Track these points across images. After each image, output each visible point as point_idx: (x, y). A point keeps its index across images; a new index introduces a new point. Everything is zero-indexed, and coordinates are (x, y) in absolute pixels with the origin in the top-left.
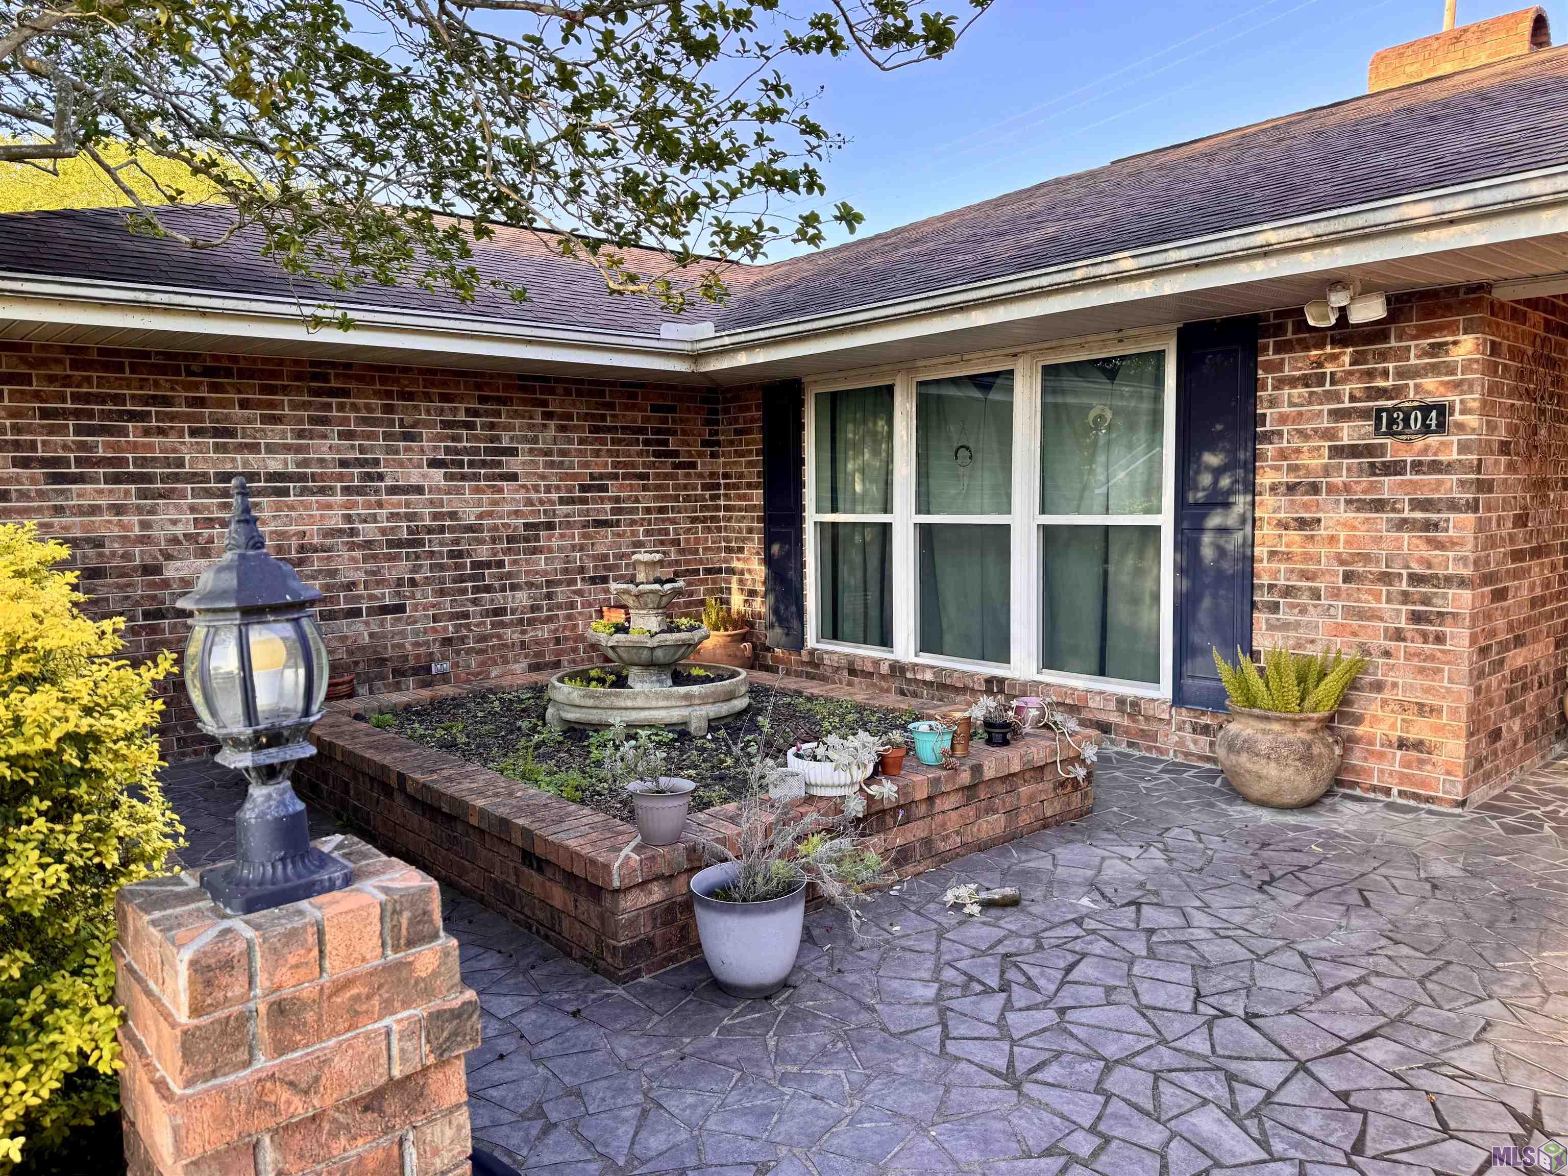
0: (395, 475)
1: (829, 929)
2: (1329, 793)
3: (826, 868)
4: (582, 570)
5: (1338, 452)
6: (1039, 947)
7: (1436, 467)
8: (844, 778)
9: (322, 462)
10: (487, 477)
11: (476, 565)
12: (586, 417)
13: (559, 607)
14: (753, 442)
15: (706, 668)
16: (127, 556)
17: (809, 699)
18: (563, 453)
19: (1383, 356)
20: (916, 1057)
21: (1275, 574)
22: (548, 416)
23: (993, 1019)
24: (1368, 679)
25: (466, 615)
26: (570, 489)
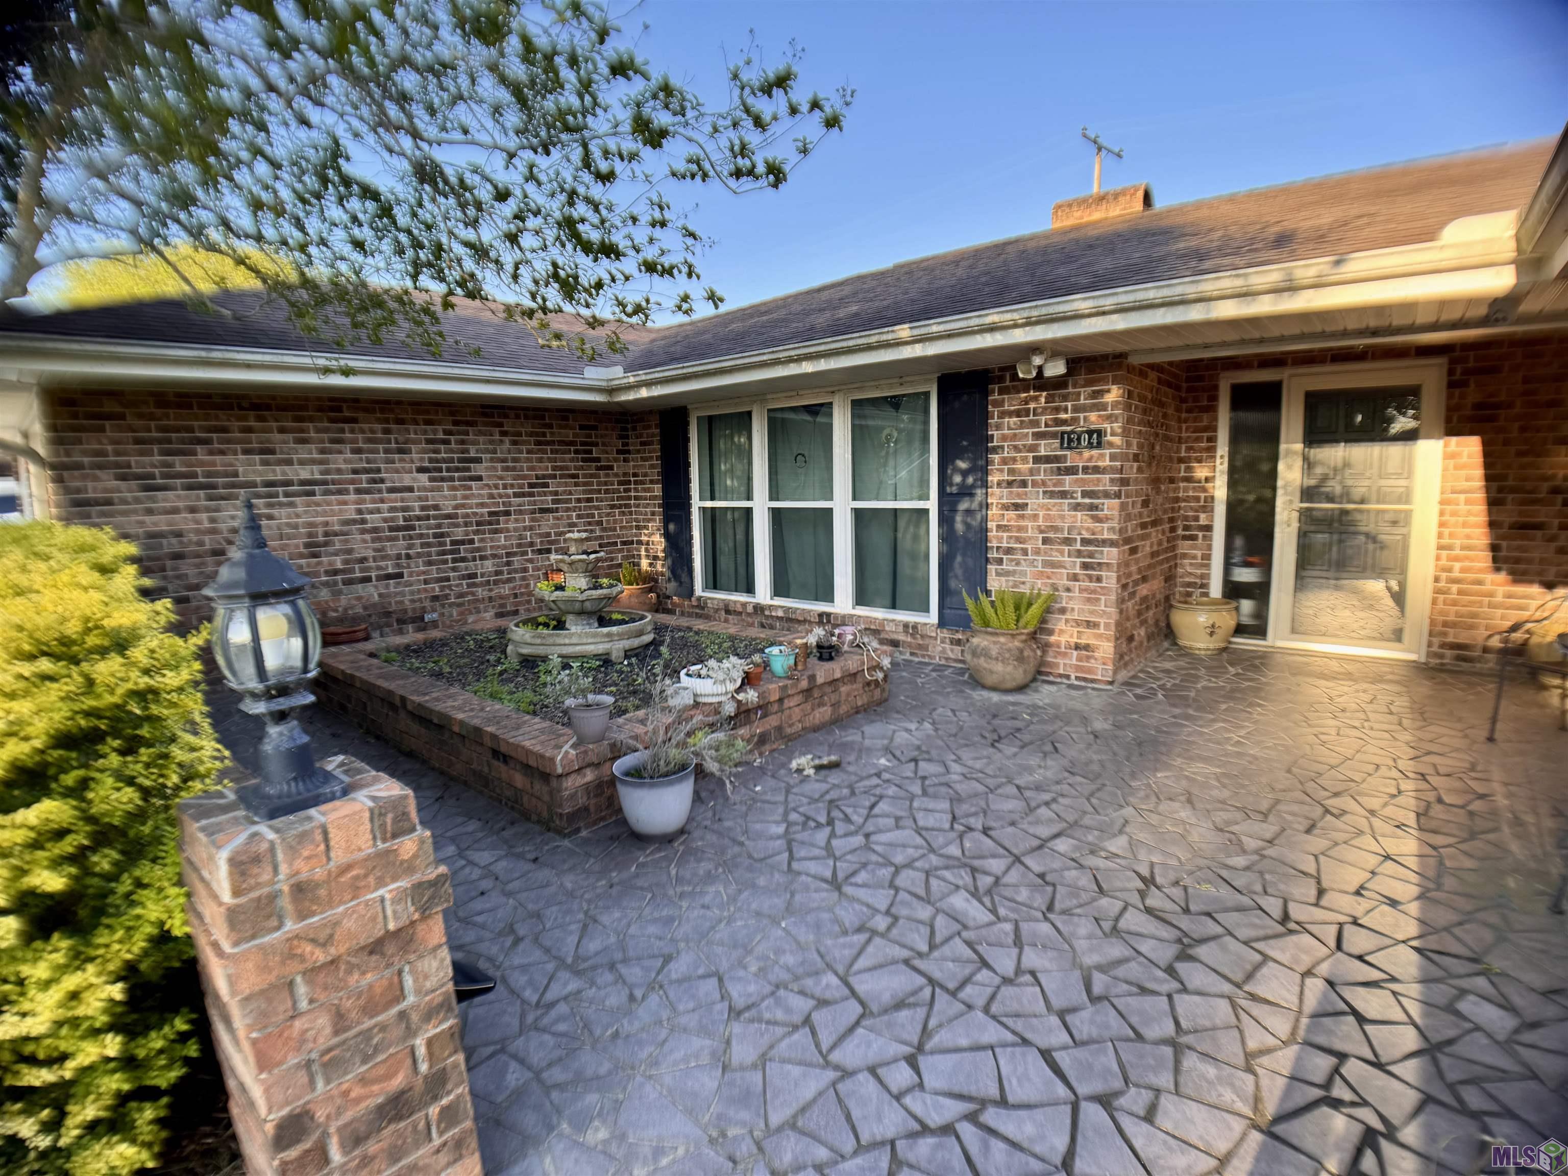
0: (392, 479)
1: (712, 792)
2: (1034, 680)
3: (709, 754)
4: (531, 544)
5: (1037, 460)
6: (853, 793)
7: (1097, 470)
8: (720, 689)
9: (339, 471)
10: (461, 479)
11: (453, 543)
12: (531, 434)
13: (516, 571)
14: (654, 451)
15: (623, 613)
16: (201, 543)
17: (697, 633)
18: (515, 460)
19: (1065, 398)
20: (772, 875)
21: (1000, 539)
22: (504, 434)
23: (823, 844)
24: (1058, 606)
25: (448, 579)
26: (521, 486)
